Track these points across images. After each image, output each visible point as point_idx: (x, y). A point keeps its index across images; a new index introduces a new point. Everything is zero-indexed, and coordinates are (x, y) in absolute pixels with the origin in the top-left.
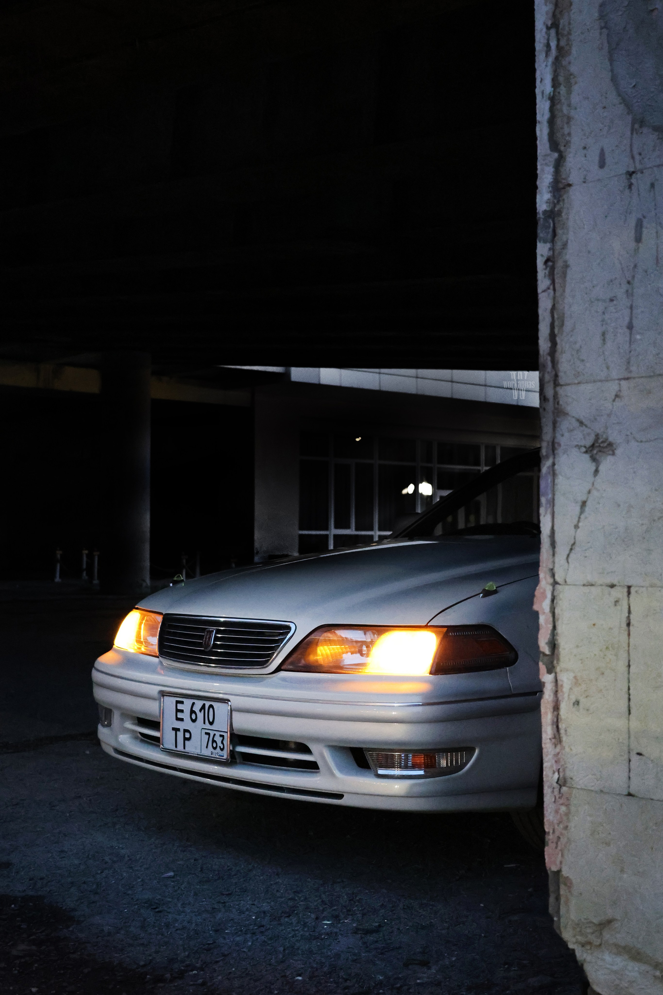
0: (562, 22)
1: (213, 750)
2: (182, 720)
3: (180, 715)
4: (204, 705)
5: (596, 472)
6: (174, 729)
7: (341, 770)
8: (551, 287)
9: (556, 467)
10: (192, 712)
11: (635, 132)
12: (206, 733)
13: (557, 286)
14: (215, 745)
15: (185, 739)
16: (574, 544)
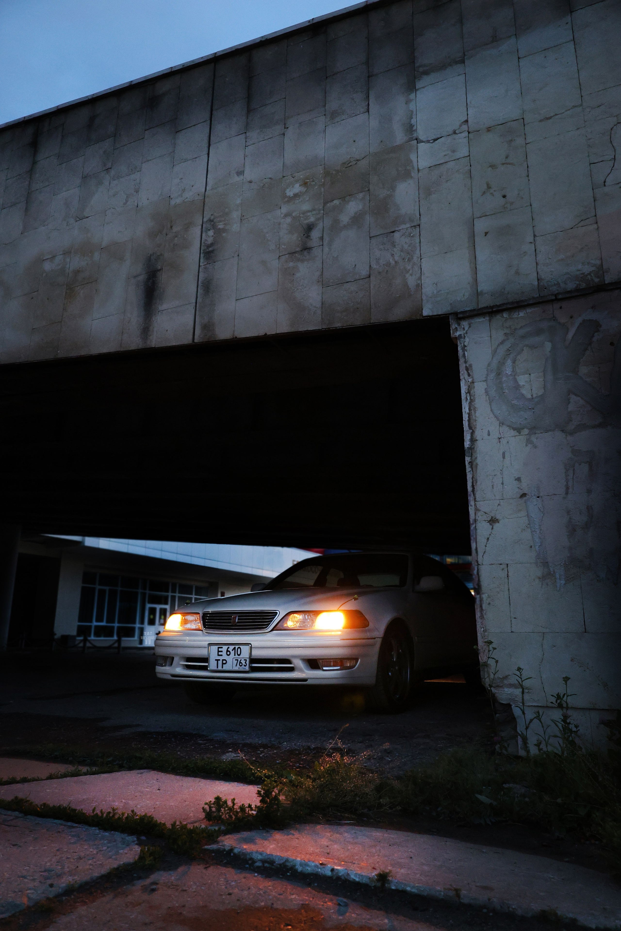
0: (471, 392)
1: (240, 667)
2: (222, 655)
3: (220, 653)
4: (235, 647)
5: (492, 528)
6: (216, 660)
7: (306, 670)
8: (472, 471)
9: (476, 527)
10: (227, 651)
11: (500, 426)
12: (236, 660)
13: (474, 470)
14: (241, 664)
15: (223, 664)
16: (485, 552)
